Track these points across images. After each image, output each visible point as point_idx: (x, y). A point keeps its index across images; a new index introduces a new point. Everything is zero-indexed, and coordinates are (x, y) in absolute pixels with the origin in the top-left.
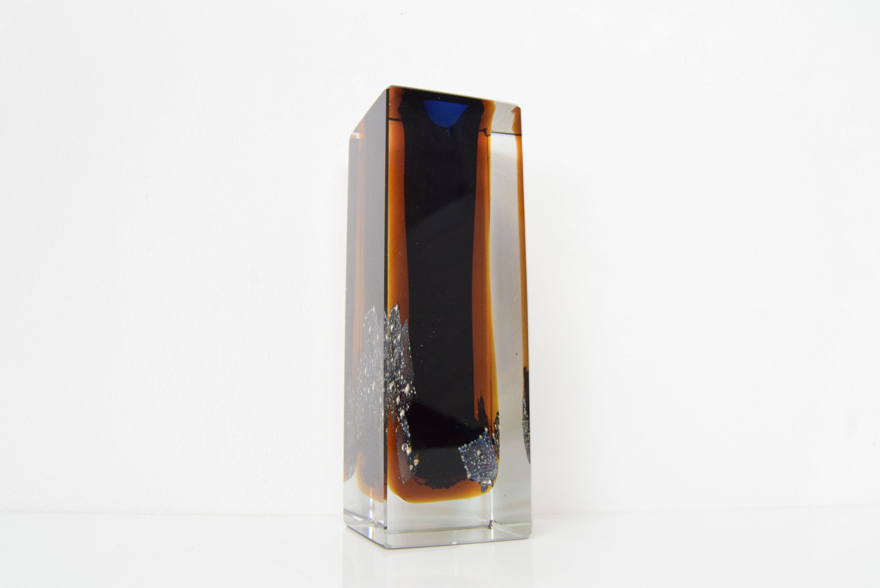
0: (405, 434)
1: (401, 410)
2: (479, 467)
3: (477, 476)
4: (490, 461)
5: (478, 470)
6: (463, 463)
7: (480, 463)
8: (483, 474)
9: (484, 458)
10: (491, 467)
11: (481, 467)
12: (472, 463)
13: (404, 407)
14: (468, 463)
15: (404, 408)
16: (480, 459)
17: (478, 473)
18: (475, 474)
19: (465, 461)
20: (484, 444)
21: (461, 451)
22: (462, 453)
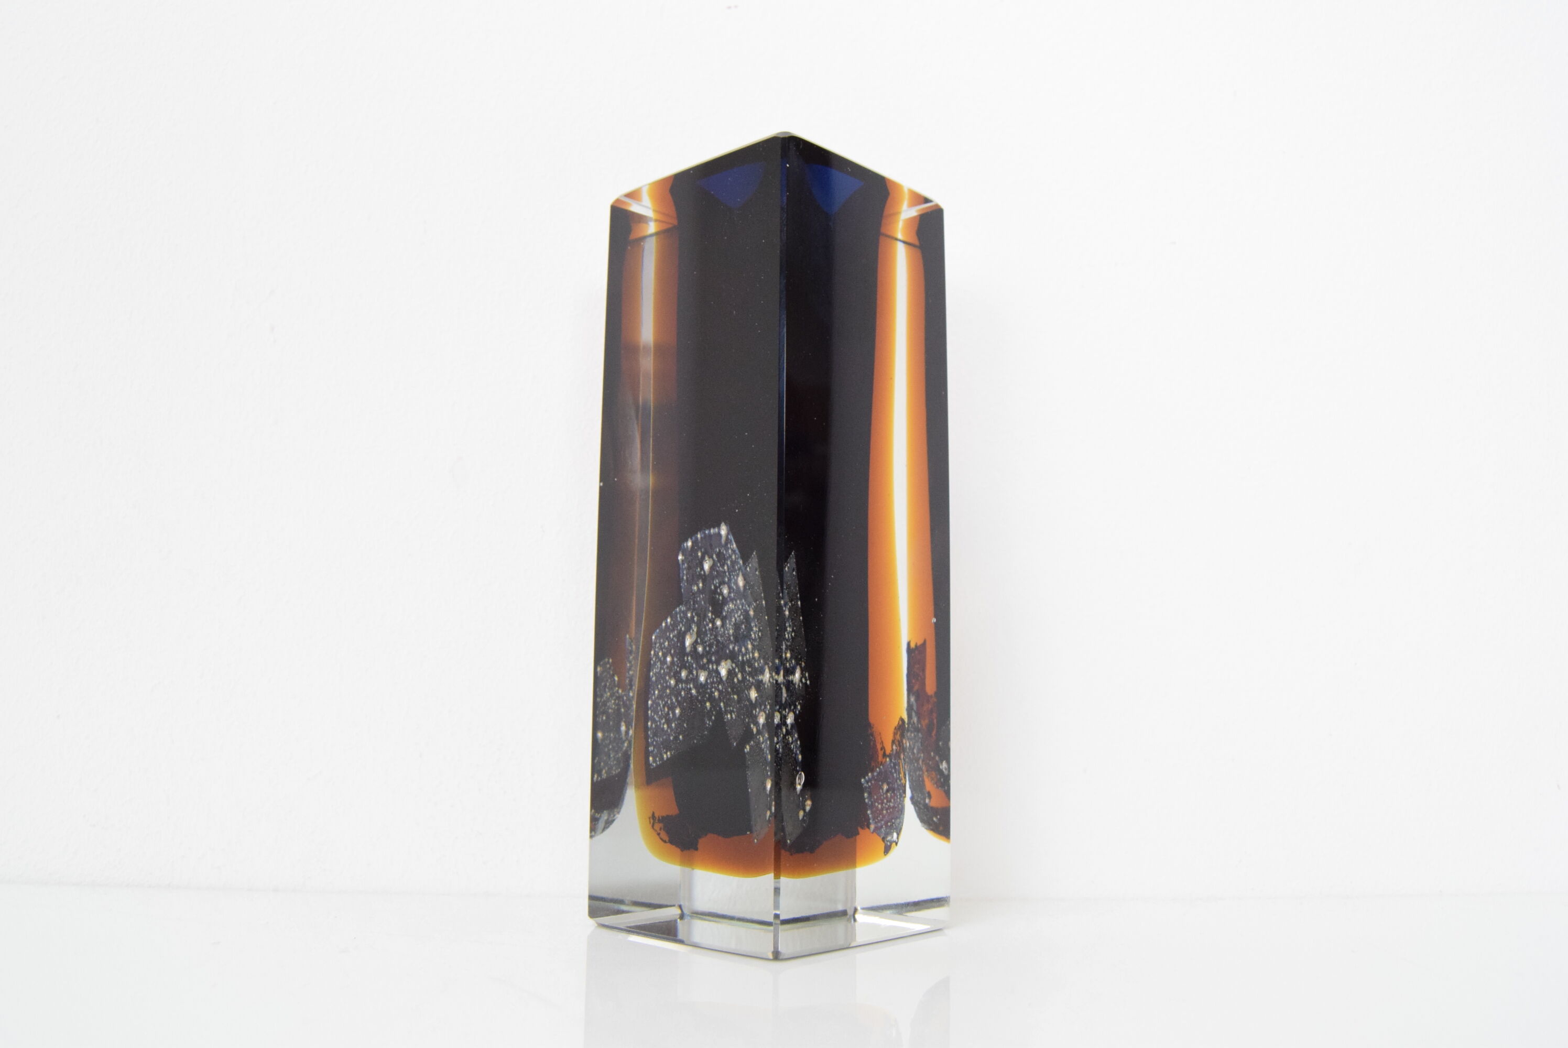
0: (794, 755)
1: (788, 713)
2: (885, 812)
3: (882, 827)
4: (897, 801)
5: (884, 816)
6: (866, 804)
7: (886, 804)
8: (889, 824)
9: (891, 796)
10: (898, 811)
11: (887, 812)
12: (876, 804)
13: (792, 707)
14: (872, 806)
15: (793, 710)
16: (887, 798)
17: (883, 822)
18: (879, 825)
19: (868, 802)
20: (891, 772)
21: (865, 785)
22: (866, 787)
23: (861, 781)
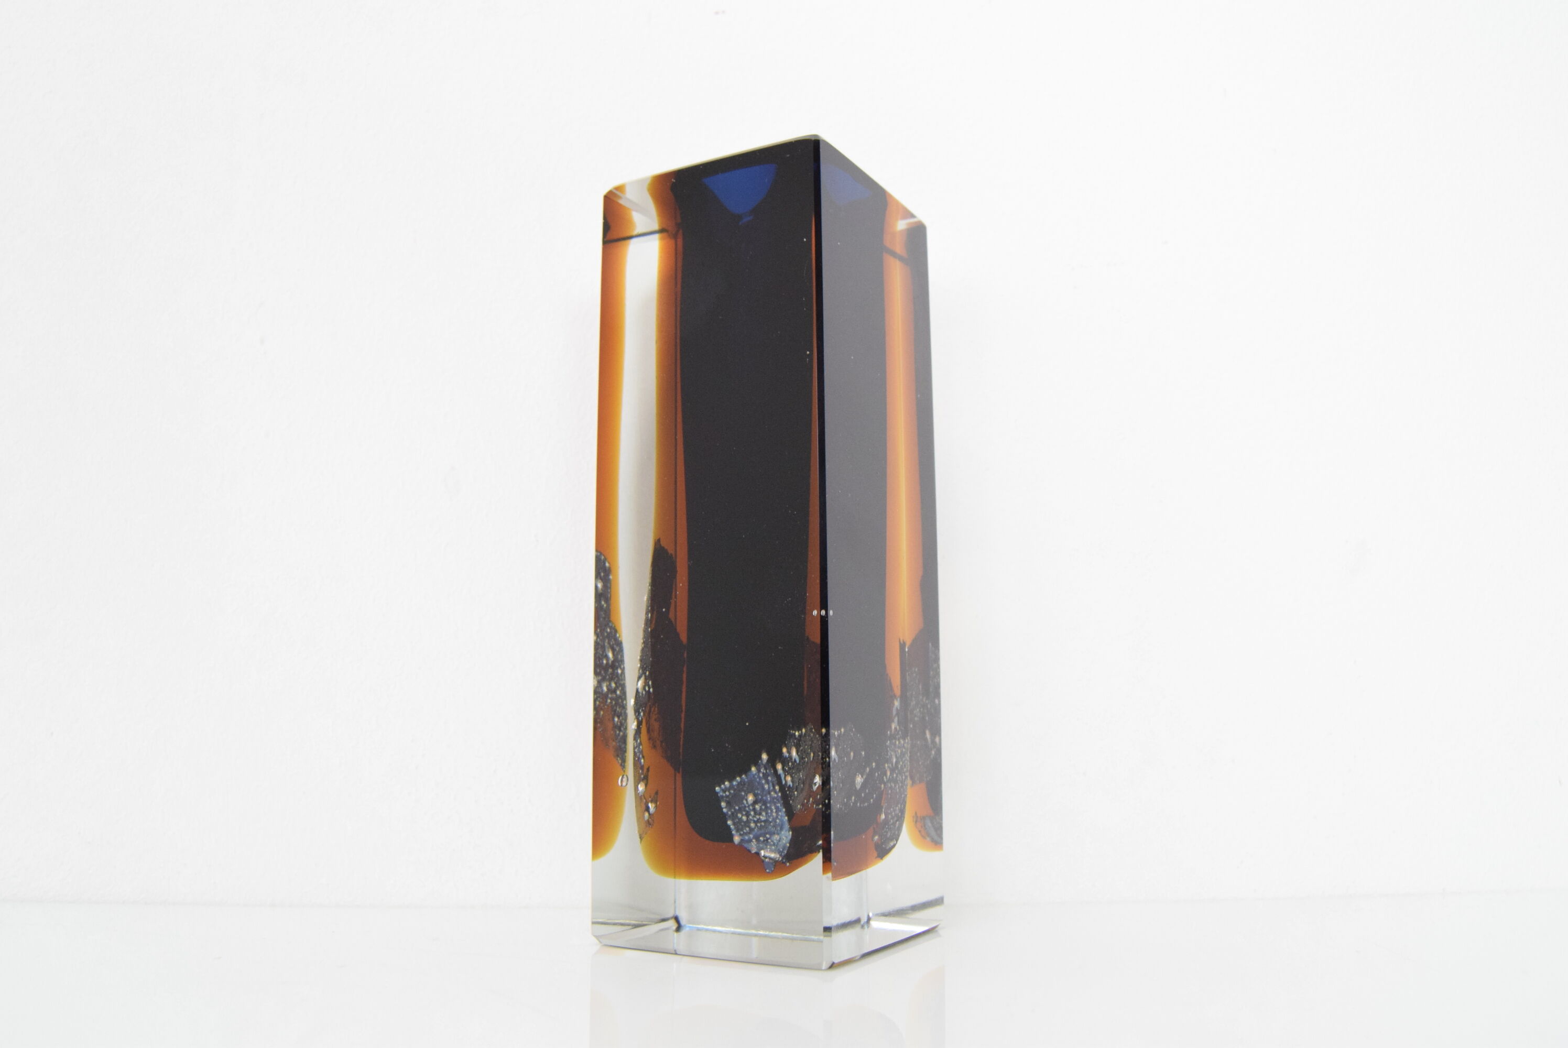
2: (752, 825)
3: (750, 841)
4: (773, 816)
5: (751, 830)
6: (724, 815)
7: (754, 817)
8: (759, 838)
9: (761, 809)
10: (774, 826)
11: (756, 825)
12: (740, 815)
14: (733, 816)
16: (754, 810)
17: (751, 836)
18: (747, 838)
19: (727, 812)
20: (759, 783)
21: (721, 794)
22: (722, 797)
23: (715, 790)
